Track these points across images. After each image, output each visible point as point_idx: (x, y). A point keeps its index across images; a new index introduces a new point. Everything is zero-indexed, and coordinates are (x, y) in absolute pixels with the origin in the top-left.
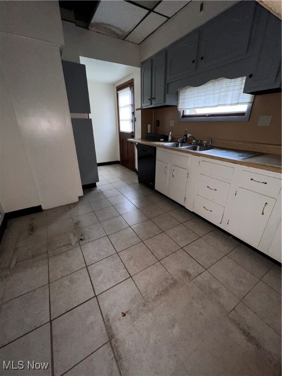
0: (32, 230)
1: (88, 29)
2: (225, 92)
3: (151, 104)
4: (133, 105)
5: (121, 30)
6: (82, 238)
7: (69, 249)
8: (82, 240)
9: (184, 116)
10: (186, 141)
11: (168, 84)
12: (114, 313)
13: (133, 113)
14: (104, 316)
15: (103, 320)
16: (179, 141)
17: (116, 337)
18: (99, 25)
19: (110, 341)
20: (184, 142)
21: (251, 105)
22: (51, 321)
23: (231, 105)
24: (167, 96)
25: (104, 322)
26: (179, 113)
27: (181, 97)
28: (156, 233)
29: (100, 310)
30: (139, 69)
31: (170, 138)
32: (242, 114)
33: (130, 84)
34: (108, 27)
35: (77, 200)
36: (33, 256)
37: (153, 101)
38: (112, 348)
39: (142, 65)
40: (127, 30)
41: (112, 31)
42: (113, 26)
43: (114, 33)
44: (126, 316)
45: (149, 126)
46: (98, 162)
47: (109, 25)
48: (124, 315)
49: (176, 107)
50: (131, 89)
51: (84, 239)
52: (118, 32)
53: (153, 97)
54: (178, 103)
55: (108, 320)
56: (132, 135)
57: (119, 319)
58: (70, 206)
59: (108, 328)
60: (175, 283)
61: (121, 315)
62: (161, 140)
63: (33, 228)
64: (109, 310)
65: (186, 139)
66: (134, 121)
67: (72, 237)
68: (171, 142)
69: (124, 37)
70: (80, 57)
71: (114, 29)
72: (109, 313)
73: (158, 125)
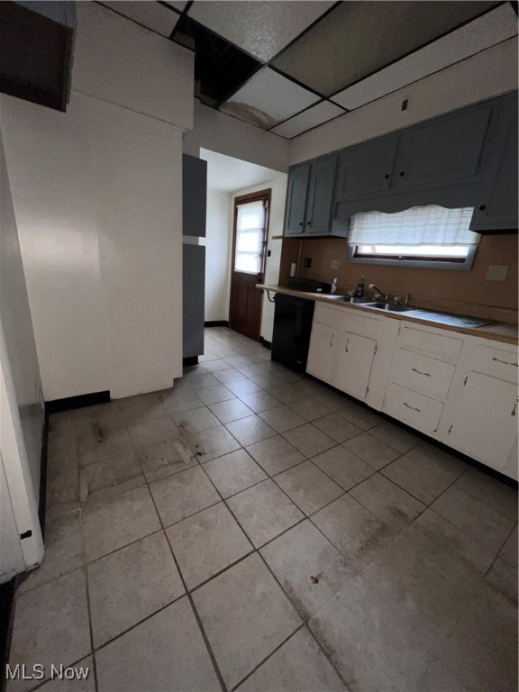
0: (101, 435)
1: (218, 110)
2: (435, 224)
3: (303, 231)
4: (265, 230)
5: (269, 118)
6: (199, 450)
7: (181, 469)
8: (200, 454)
9: (357, 255)
10: (362, 295)
11: (338, 204)
12: (298, 579)
13: (265, 243)
14: (282, 583)
15: (283, 589)
16: (350, 293)
17: (315, 617)
18: (236, 106)
19: (306, 623)
20: (359, 297)
21: (474, 248)
22: (188, 594)
23: (443, 244)
24: (334, 221)
25: (286, 594)
26: (349, 249)
27: (356, 225)
28: (328, 447)
29: (271, 572)
30: (286, 176)
31: (334, 288)
32: (461, 260)
33: (265, 197)
34: (251, 111)
35: (170, 384)
36: (120, 481)
37: (308, 227)
38: (313, 634)
39: (292, 170)
40: (277, 119)
41: (254, 116)
42: (258, 110)
43: (257, 119)
44: (319, 581)
45: (293, 266)
46: (207, 319)
47: (253, 108)
48: (316, 581)
49: (345, 239)
50: (264, 205)
51: (204, 454)
52: (263, 119)
53: (308, 220)
54: (348, 234)
55: (291, 590)
56: (260, 278)
57: (310, 588)
58: (160, 396)
59: (295, 602)
60: (384, 529)
61: (310, 581)
62: (318, 290)
63: (100, 431)
64: (287, 574)
65: (362, 291)
66: (265, 254)
67: (181, 450)
68: (335, 294)
69: (269, 127)
70: (201, 149)
71: (258, 115)
72: (288, 578)
73: (309, 265)
